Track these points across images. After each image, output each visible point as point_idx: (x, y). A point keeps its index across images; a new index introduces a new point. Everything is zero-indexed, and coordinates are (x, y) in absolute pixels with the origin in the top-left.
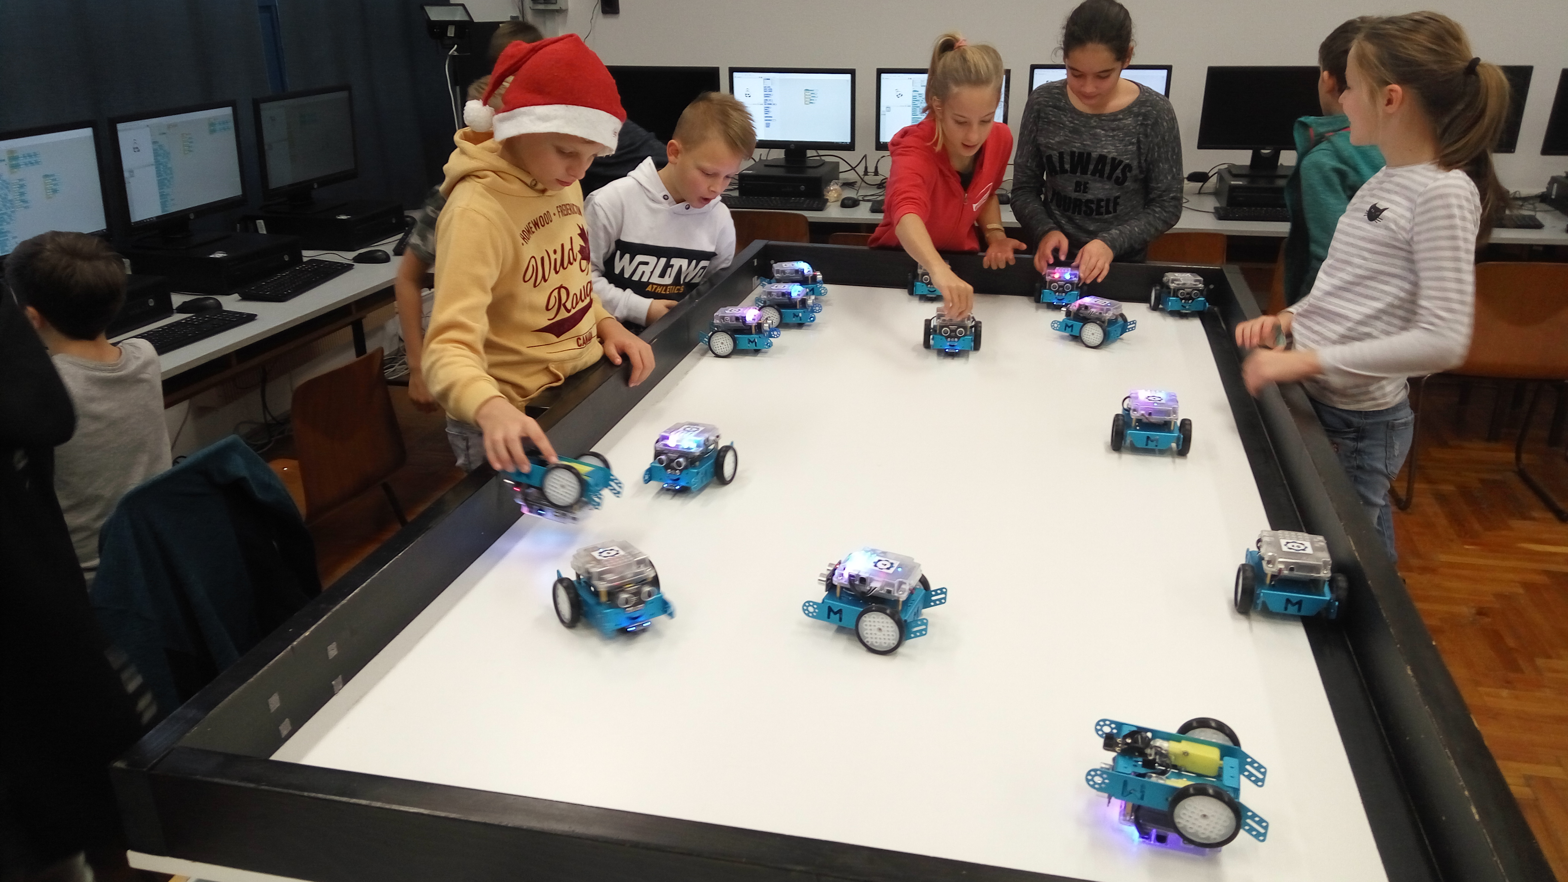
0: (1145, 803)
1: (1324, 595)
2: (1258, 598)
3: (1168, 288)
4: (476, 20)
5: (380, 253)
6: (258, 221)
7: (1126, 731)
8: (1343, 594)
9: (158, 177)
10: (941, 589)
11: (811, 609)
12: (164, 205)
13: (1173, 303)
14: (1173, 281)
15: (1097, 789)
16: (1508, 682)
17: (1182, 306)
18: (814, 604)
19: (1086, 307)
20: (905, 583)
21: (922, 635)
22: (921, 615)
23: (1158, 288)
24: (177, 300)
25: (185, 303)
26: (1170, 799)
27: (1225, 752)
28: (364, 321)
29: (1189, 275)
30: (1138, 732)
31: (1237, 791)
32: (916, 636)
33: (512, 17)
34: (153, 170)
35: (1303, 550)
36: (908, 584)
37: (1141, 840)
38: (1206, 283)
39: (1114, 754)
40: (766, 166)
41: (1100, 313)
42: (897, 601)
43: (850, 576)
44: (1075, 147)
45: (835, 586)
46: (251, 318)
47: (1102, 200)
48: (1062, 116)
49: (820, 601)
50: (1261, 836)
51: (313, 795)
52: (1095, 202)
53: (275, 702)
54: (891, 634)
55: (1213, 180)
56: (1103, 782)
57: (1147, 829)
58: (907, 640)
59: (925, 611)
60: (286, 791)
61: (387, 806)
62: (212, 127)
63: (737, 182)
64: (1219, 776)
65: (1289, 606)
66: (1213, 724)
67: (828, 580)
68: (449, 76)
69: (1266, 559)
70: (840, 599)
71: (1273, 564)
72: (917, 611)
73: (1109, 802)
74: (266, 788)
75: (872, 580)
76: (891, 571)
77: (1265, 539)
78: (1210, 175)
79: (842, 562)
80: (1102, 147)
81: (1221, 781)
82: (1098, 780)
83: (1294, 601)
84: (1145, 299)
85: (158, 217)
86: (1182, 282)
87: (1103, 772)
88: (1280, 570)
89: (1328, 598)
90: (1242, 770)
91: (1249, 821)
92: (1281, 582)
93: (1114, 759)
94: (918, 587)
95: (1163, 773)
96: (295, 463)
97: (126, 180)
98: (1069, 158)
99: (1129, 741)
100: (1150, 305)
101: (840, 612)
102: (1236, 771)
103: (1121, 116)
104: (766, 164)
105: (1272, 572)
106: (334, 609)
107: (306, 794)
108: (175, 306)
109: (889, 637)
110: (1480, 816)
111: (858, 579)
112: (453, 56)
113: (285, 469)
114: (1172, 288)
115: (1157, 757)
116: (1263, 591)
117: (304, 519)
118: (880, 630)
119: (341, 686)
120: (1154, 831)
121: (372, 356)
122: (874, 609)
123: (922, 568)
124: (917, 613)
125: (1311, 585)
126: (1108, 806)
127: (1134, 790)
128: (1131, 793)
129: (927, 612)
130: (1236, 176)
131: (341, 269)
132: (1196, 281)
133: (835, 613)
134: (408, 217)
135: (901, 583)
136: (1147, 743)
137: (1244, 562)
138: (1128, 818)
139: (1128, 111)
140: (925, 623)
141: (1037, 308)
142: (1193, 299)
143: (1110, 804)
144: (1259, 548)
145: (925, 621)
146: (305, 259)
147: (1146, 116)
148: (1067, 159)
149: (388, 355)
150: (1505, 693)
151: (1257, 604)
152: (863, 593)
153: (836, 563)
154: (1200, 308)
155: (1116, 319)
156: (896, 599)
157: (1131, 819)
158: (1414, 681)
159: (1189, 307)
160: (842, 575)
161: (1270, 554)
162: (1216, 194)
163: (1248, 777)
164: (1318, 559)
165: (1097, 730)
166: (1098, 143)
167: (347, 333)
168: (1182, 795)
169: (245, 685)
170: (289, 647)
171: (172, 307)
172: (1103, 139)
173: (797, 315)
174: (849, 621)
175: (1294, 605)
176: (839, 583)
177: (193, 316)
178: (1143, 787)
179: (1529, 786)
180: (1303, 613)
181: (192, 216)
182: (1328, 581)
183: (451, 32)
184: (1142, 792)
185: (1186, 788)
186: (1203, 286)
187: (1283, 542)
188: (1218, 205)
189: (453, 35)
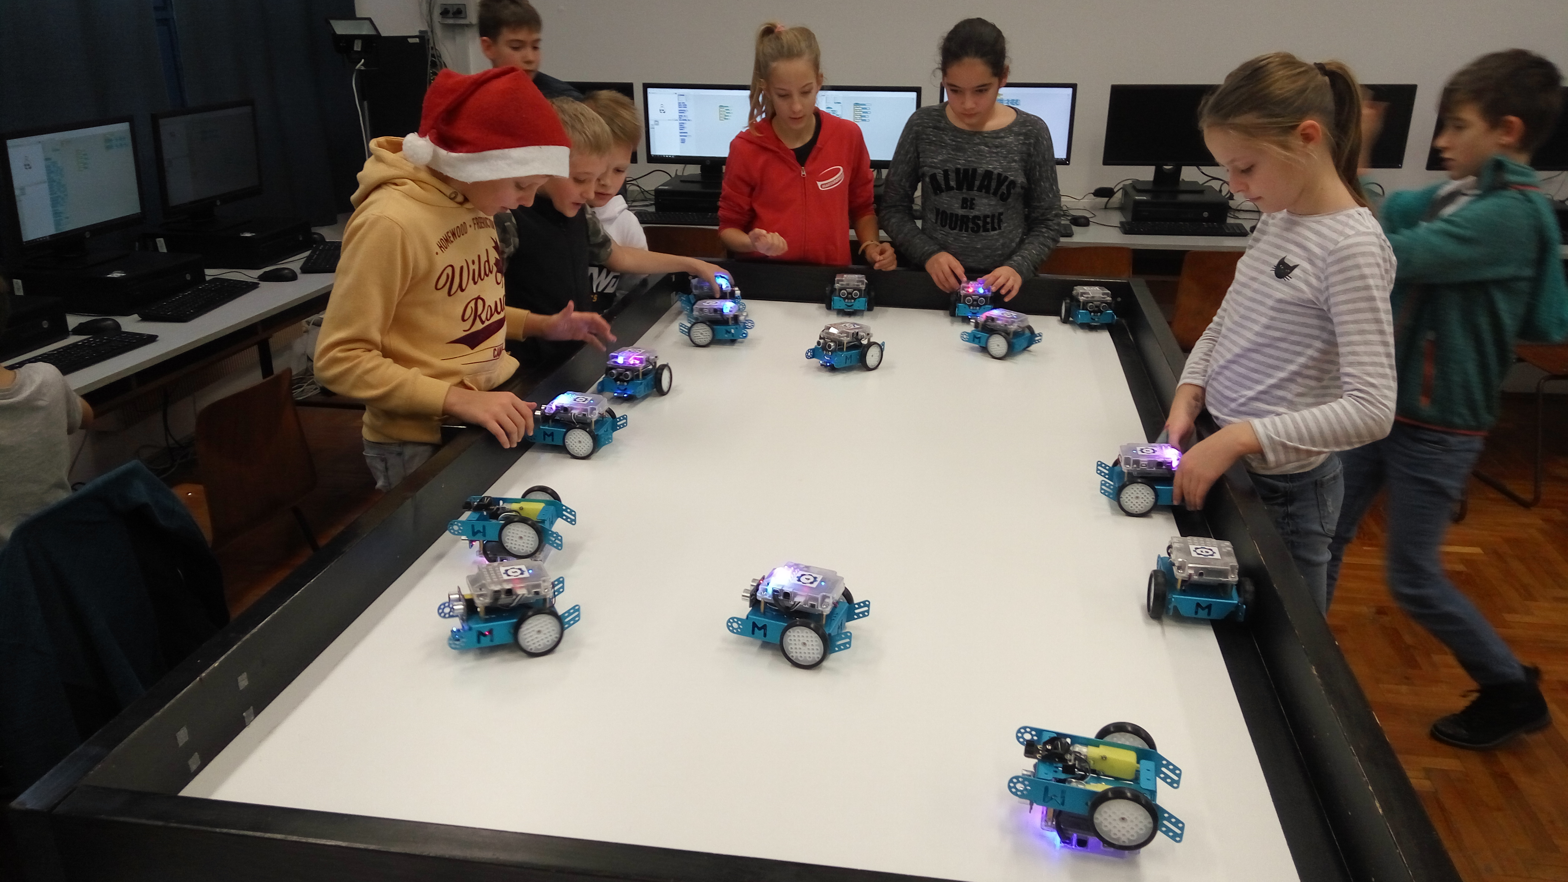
0: (1067, 808)
1: (1231, 599)
2: (1170, 603)
3: (1078, 301)
4: (383, 34)
5: (286, 271)
6: (158, 240)
7: (1046, 737)
8: (1249, 597)
9: (51, 194)
10: (864, 602)
11: (735, 625)
12: (57, 224)
13: (1082, 315)
14: (1082, 294)
15: (1020, 796)
16: (1407, 678)
17: (1092, 318)
18: (738, 621)
19: (993, 319)
20: (829, 597)
21: (846, 648)
22: (845, 628)
23: (1068, 301)
24: (73, 321)
25: (81, 324)
26: (1089, 804)
27: (1142, 755)
28: (271, 341)
29: (1097, 288)
30: (1059, 737)
31: (1153, 793)
32: (840, 650)
33: (421, 32)
34: (46, 186)
35: (1212, 555)
36: (831, 598)
37: (1063, 844)
38: (1113, 296)
39: (1035, 761)
40: (682, 181)
41: (1006, 325)
42: (821, 615)
43: (774, 591)
44: (959, 164)
45: (760, 601)
46: (151, 339)
47: (988, 216)
48: (943, 136)
49: (744, 617)
50: (1177, 837)
51: (225, 830)
52: (982, 218)
53: (183, 736)
54: (815, 648)
55: (1119, 195)
56: (1026, 789)
57: (1068, 834)
58: (831, 653)
59: (848, 624)
60: (195, 827)
61: (304, 840)
62: (108, 143)
63: (653, 197)
64: (1136, 779)
65: (1200, 610)
66: (1130, 729)
67: (751, 595)
68: (357, 91)
69: (1177, 564)
70: (764, 615)
71: (1184, 570)
72: (841, 625)
73: (1031, 808)
74: (175, 825)
75: (796, 595)
76: (815, 585)
77: (1175, 545)
78: (1115, 190)
79: (766, 577)
80: (988, 163)
81: (1139, 784)
82: (1020, 786)
83: (1204, 605)
84: (1056, 312)
85: (51, 236)
86: (1092, 295)
87: (1024, 779)
88: (1190, 575)
89: (1236, 602)
90: (1158, 772)
91: (1165, 822)
92: (1191, 587)
93: (1035, 766)
94: (841, 600)
95: (1082, 778)
96: (200, 487)
97: (17, 199)
98: (954, 175)
99: (1049, 747)
100: (1061, 318)
101: (764, 627)
102: (1153, 773)
103: (1003, 135)
104: (682, 179)
105: (1182, 577)
106: (244, 639)
107: (218, 830)
108: (71, 327)
109: (813, 651)
110: (1383, 811)
111: (782, 594)
112: (359, 70)
113: (190, 494)
114: (1081, 301)
115: (1077, 762)
116: (1174, 596)
117: (210, 546)
118: (804, 644)
119: (253, 718)
120: (1075, 835)
121: (279, 377)
122: (798, 623)
123: (845, 581)
124: (841, 627)
125: (1219, 589)
126: (1030, 812)
127: (1055, 796)
128: (1052, 799)
129: (850, 626)
130: (1140, 191)
131: (247, 287)
132: (1104, 294)
133: (760, 629)
134: (315, 233)
135: (824, 597)
136: (1067, 748)
137: (1155, 568)
138: (1050, 823)
139: (1009, 129)
140: (849, 636)
141: (952, 322)
142: (1101, 312)
143: (1032, 811)
144: (1169, 554)
145: (849, 634)
146: (208, 278)
147: (1027, 136)
148: (952, 176)
149: (297, 375)
150: (1404, 689)
151: (1169, 609)
152: (788, 608)
153: (760, 578)
154: (1109, 321)
155: (1023, 331)
156: (820, 613)
157: (1052, 823)
158: (1319, 680)
159: (1098, 319)
160: (766, 590)
161: (1180, 560)
162: (1121, 208)
163: (1164, 779)
164: (1226, 564)
165: (1018, 738)
166: (983, 159)
167: (253, 354)
168: (1100, 799)
169: (151, 719)
170: (198, 679)
171: (67, 328)
172: (987, 155)
173: (729, 331)
174: (773, 635)
175: (1203, 609)
176: (762, 599)
177: (90, 338)
178: (1063, 792)
179: (1429, 779)
180: (1211, 617)
181: (88, 235)
182: (1236, 585)
183: (358, 46)
184: (1063, 798)
185: (1105, 792)
186: (1111, 299)
187: (1192, 548)
188: (1124, 220)
189: (359, 50)
